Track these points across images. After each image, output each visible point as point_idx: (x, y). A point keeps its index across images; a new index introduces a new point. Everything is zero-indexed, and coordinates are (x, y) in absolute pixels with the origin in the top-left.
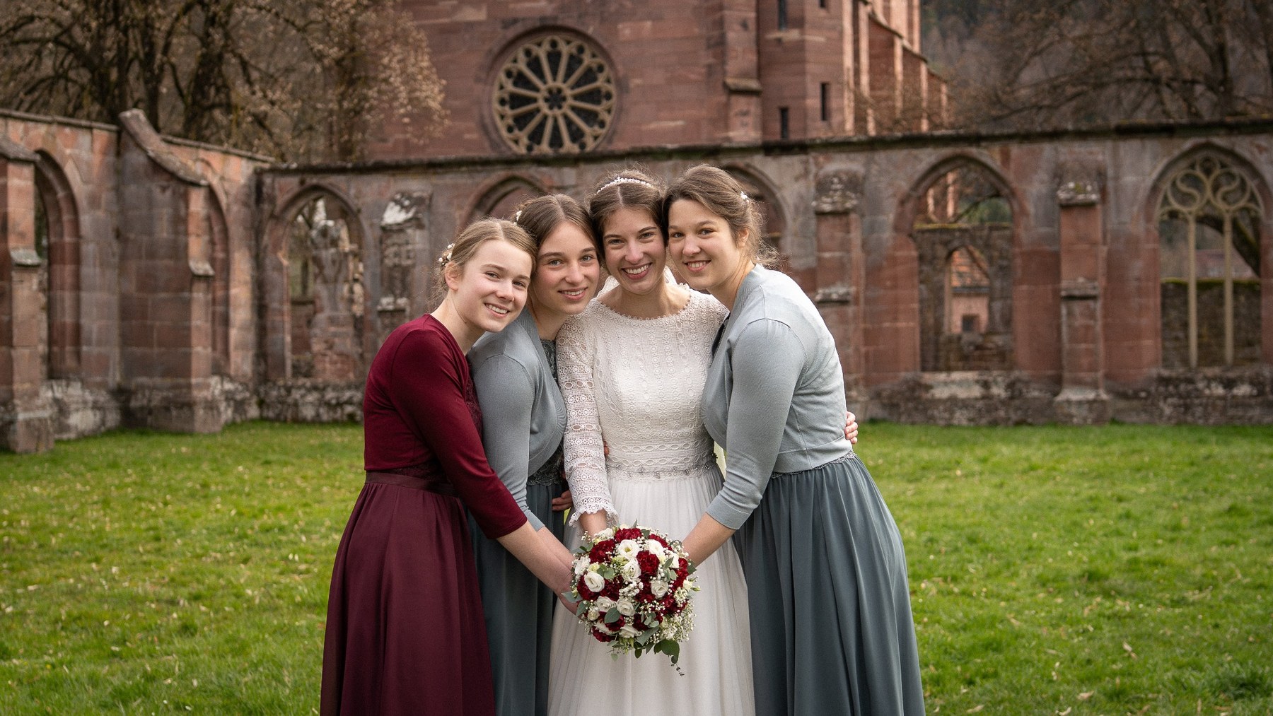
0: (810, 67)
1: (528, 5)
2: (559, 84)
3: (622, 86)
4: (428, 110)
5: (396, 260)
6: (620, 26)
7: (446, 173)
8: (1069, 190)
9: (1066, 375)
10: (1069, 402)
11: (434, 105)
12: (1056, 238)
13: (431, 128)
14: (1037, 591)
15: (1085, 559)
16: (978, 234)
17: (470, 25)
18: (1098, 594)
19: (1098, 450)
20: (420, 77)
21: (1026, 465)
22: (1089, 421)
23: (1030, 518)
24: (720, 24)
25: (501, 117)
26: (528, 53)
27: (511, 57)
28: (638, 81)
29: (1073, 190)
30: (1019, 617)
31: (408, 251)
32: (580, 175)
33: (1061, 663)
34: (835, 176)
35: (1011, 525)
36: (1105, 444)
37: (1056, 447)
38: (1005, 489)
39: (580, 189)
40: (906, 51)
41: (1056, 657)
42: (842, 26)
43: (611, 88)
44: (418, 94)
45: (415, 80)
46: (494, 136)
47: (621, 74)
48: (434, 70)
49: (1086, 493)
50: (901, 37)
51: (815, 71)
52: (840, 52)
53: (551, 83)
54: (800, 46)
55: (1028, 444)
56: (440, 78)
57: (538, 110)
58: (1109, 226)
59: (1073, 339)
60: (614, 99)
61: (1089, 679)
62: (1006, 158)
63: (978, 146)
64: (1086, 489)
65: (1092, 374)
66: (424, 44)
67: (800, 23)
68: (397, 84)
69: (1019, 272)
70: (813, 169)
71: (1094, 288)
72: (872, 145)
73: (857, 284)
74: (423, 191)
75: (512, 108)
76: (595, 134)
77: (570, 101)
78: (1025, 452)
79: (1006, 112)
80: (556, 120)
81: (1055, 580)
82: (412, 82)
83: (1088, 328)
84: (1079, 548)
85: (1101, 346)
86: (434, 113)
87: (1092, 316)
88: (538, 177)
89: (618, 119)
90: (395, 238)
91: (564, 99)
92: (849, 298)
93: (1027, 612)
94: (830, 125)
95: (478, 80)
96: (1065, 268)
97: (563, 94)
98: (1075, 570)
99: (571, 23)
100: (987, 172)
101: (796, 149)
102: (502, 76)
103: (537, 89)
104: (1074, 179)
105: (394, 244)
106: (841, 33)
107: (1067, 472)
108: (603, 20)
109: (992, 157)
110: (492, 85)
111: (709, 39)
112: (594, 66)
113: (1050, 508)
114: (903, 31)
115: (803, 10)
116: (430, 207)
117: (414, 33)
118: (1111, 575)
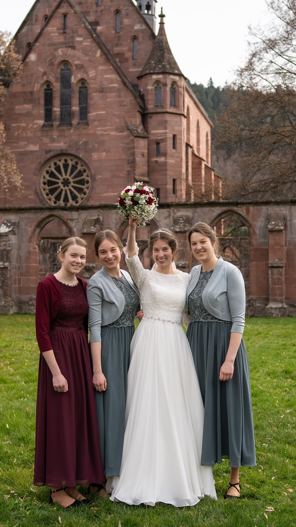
0: (169, 172)
1: (55, 144)
2: (68, 177)
3: (93, 179)
4: (16, 186)
5: (5, 248)
6: (93, 154)
7: (25, 213)
8: (272, 225)
9: (271, 297)
10: (271, 308)
11: (18, 184)
12: (267, 244)
13: (17, 194)
14: (267, 377)
15: (283, 366)
16: (236, 241)
17: (32, 152)
18: (290, 378)
19: (284, 327)
20: (12, 173)
21: (257, 332)
22: (279, 316)
23: (261, 352)
24: (133, 154)
25: (43, 190)
26: (55, 164)
27: (48, 166)
28: (100, 176)
29: (274, 224)
30: (262, 386)
31: (10, 244)
32: (79, 215)
33: (279, 401)
34: (180, 217)
35: (254, 354)
36: (286, 325)
37: (268, 326)
38: (250, 341)
39: (79, 220)
40: (206, 167)
41: (277, 399)
42: (182, 156)
43: (89, 179)
44: (11, 180)
45: (11, 174)
46: (41, 197)
47: (93, 174)
48: (18, 170)
49: (281, 343)
50: (204, 161)
51: (171, 174)
52: (181, 167)
53: (64, 176)
54: (165, 164)
55: (256, 324)
56: (21, 173)
57: (59, 187)
58: (288, 240)
59: (273, 284)
60: (90, 183)
61: (289, 406)
62: (248, 211)
63: (237, 207)
64: (281, 342)
65: (281, 297)
66: (14, 160)
67: (165, 155)
68: (3, 176)
69: (252, 257)
70: (172, 214)
71: (282, 263)
72: (196, 205)
73: (189, 261)
74: (16, 220)
75: (48, 186)
76: (82, 197)
77: (72, 184)
78: (256, 327)
79: (247, 193)
80: (66, 191)
81: (273, 373)
82: (9, 175)
83: (279, 279)
84: (280, 362)
85: (284, 286)
86: (18, 188)
87: (281, 275)
88: (63, 215)
89: (91, 191)
90: (4, 239)
91: (70, 183)
92: (186, 266)
93: (264, 384)
94: (176, 196)
95: (35, 174)
96: (270, 255)
97: (69, 181)
98: (280, 370)
99: (73, 152)
100: (241, 217)
101: (166, 206)
102: (45, 173)
103: (59, 179)
104: (274, 220)
105: (4, 241)
106: (181, 159)
107: (273, 335)
108: (86, 152)
109: (242, 211)
110: (40, 176)
111: (128, 160)
112: (82, 170)
113: (268, 348)
114: (205, 158)
115: (166, 150)
116: (18, 226)
117: (10, 155)
118: (293, 372)
